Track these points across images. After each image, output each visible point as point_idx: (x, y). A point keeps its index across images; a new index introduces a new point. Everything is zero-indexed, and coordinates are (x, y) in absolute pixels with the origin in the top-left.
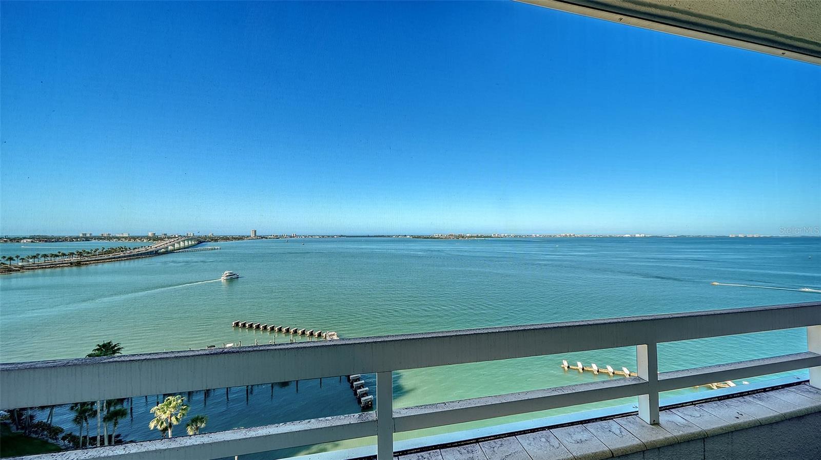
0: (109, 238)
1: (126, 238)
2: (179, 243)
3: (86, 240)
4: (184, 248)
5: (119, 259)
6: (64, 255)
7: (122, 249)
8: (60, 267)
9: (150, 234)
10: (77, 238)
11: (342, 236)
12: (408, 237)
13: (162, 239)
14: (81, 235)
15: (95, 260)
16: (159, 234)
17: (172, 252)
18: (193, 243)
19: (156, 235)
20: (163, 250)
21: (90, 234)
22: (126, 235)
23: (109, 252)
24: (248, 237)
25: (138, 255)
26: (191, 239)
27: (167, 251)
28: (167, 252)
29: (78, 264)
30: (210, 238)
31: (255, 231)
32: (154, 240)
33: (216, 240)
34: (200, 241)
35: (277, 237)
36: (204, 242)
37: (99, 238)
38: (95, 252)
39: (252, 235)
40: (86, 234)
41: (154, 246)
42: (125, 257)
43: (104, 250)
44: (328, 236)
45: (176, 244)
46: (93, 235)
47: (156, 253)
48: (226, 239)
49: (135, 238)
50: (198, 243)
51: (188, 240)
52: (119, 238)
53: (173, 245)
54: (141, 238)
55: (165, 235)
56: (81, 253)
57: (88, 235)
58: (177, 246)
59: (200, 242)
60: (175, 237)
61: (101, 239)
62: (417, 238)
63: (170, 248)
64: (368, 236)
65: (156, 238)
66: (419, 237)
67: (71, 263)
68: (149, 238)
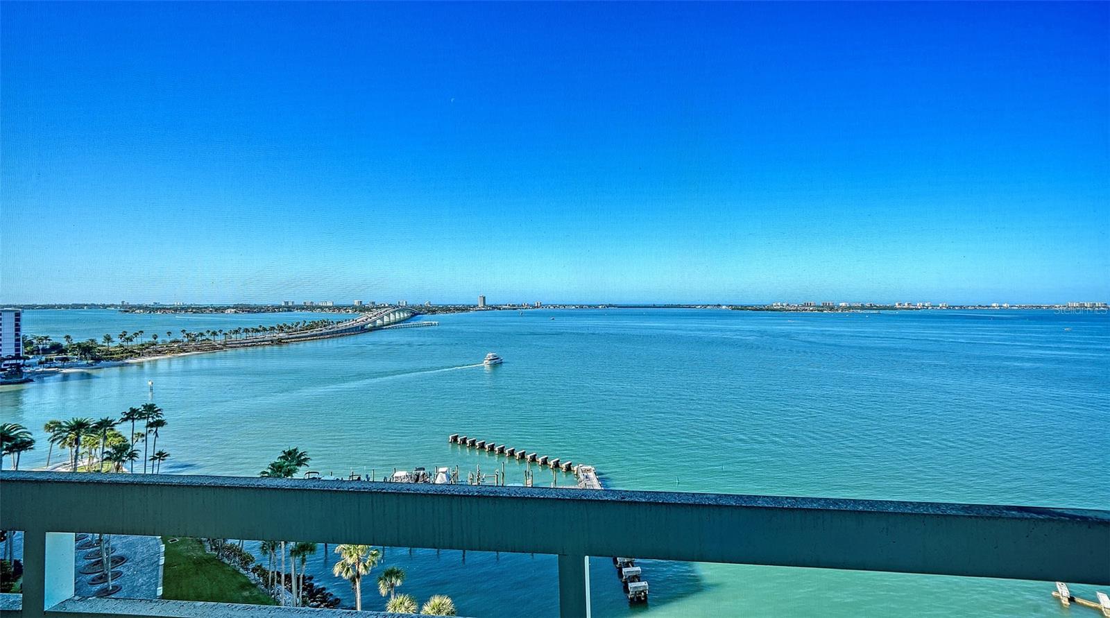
0: (312, 308)
1: (329, 308)
2: (388, 315)
3: (289, 311)
4: (395, 323)
5: (321, 336)
6: (265, 329)
7: (325, 323)
8: (261, 345)
9: (356, 303)
10: (279, 307)
11: (611, 306)
12: (724, 307)
13: (369, 310)
14: (283, 304)
15: (296, 338)
16: (367, 302)
17: (380, 328)
18: (406, 315)
19: (363, 303)
20: (370, 325)
21: (293, 303)
22: (330, 304)
23: (311, 327)
24: (474, 307)
25: (341, 331)
26: (403, 310)
27: (375, 326)
28: (375, 329)
29: (280, 342)
30: (426, 308)
31: (484, 298)
32: (361, 311)
33: (434, 312)
34: (415, 312)
35: (514, 307)
36: (420, 314)
37: (302, 308)
38: (296, 326)
39: (481, 305)
40: (288, 302)
41: (361, 319)
42: (328, 334)
43: (306, 325)
44: (590, 306)
45: (385, 317)
46: (295, 303)
47: (362, 330)
48: (446, 309)
49: (339, 308)
50: (412, 316)
51: (399, 311)
52: (322, 308)
53: (382, 319)
54: (345, 308)
55: (373, 303)
56: (281, 327)
57: (290, 304)
58: (386, 319)
59: (414, 315)
60: (385, 307)
61: (303, 309)
62: (740, 310)
63: (379, 322)
64: (654, 306)
65: (363, 309)
66: (744, 308)
67: (272, 341)
68: (355, 308)
